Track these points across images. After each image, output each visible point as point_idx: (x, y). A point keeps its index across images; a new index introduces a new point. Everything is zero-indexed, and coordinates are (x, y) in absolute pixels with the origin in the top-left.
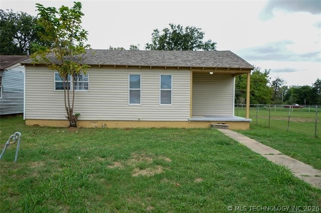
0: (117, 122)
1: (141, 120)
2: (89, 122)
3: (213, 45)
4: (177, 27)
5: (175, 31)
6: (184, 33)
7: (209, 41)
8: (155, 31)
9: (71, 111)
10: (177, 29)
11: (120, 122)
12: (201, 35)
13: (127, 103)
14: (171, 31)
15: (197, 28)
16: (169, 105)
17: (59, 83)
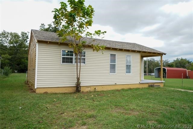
0: (103, 86)
1: (117, 84)
2: (85, 87)
13: (109, 73)
17: (65, 58)
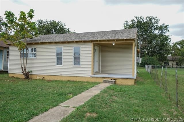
1: (62, 75)
3: (166, 27)
4: (140, 18)
5: (138, 21)
6: (145, 21)
7: (163, 25)
8: (125, 22)
9: (25, 69)
10: (140, 19)
11: (51, 76)
12: (157, 21)
14: (136, 21)
15: (154, 17)
16: (79, 66)
